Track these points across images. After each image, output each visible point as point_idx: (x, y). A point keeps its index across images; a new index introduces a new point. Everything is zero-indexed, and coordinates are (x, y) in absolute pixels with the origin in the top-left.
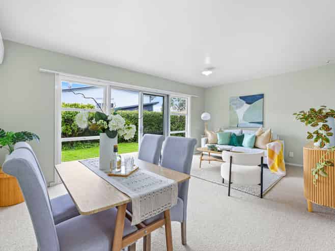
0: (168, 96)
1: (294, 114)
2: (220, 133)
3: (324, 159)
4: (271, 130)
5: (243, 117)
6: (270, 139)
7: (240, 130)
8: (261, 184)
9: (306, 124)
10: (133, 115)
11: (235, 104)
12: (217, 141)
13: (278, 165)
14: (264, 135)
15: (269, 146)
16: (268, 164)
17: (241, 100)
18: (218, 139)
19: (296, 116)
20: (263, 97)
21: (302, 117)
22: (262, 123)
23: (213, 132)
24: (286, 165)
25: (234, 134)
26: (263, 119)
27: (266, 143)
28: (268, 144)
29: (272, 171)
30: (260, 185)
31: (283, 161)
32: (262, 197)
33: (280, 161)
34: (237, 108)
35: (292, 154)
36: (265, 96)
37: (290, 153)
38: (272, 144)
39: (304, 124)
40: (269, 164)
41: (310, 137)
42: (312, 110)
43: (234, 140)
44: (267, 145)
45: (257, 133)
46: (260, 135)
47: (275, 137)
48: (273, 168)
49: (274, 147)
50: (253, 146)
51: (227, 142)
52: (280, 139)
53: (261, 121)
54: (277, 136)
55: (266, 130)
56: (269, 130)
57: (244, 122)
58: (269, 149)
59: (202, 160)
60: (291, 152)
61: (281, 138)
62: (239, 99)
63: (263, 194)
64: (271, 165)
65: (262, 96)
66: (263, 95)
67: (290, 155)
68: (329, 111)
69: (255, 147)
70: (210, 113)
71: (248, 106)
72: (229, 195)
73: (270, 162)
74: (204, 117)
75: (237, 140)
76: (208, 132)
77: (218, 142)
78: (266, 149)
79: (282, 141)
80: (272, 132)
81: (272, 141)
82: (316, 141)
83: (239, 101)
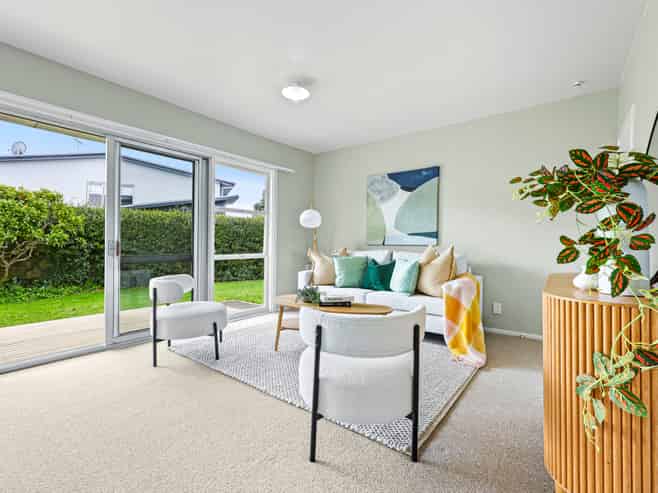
0: (207, 160)
1: (512, 182)
2: (344, 258)
3: (625, 340)
4: (453, 249)
5: (396, 222)
6: (451, 272)
7: (386, 252)
8: (414, 416)
9: (554, 212)
10: (167, 222)
11: (380, 192)
12: (335, 277)
13: (469, 338)
14: (438, 261)
15: (449, 288)
16: (445, 334)
17: (391, 181)
18: (337, 273)
19: (520, 185)
20: (438, 175)
21: (541, 186)
22: (435, 235)
23: (327, 258)
24: (487, 334)
25: (373, 261)
26: (438, 228)
27: (441, 283)
28: (446, 284)
29: (455, 352)
30: (409, 417)
31: (480, 327)
32: (415, 458)
33: (472, 327)
34: (382, 199)
35: (498, 308)
36: (443, 172)
37: (495, 305)
38: (455, 284)
39: (544, 212)
40: (449, 335)
41: (568, 255)
42: (578, 155)
43: (372, 274)
44: (444, 287)
45: (422, 258)
46: (428, 263)
47: (462, 269)
48: (456, 344)
49: (459, 291)
50: (412, 288)
51: (356, 280)
52: (474, 273)
53: (435, 230)
54: (468, 265)
55: (444, 249)
56: (449, 249)
57: (397, 233)
58: (448, 297)
59: (280, 328)
60: (498, 302)
61: (475, 270)
62: (387, 178)
63: (420, 444)
64: (452, 338)
65: (435, 172)
66: (438, 168)
67: (495, 311)
68: (631, 160)
69: (418, 292)
70: (319, 211)
71: (407, 194)
72: (313, 459)
73: (451, 330)
74: (306, 220)
75: (378, 276)
76: (314, 257)
77: (337, 280)
78: (441, 297)
79: (479, 278)
80: (455, 255)
81: (456, 277)
82: (593, 268)
83: (387, 182)
